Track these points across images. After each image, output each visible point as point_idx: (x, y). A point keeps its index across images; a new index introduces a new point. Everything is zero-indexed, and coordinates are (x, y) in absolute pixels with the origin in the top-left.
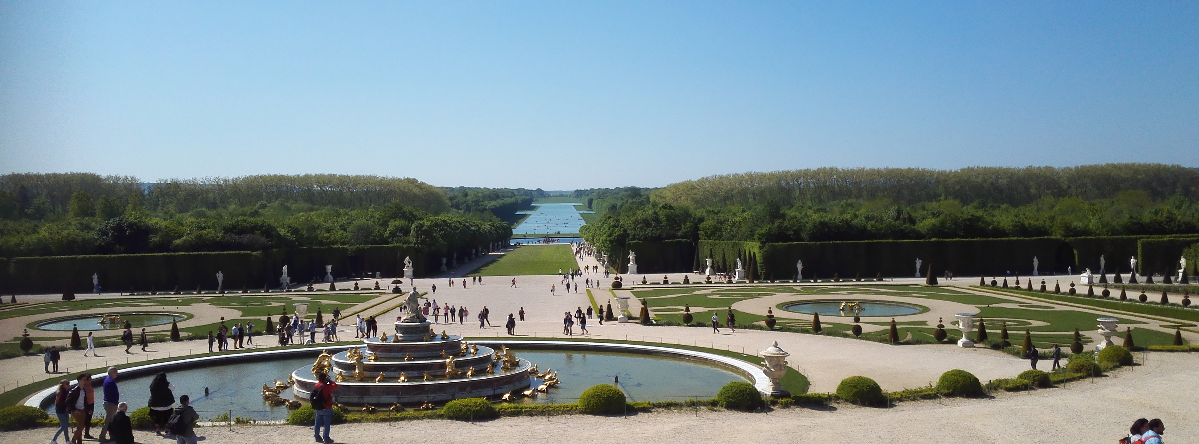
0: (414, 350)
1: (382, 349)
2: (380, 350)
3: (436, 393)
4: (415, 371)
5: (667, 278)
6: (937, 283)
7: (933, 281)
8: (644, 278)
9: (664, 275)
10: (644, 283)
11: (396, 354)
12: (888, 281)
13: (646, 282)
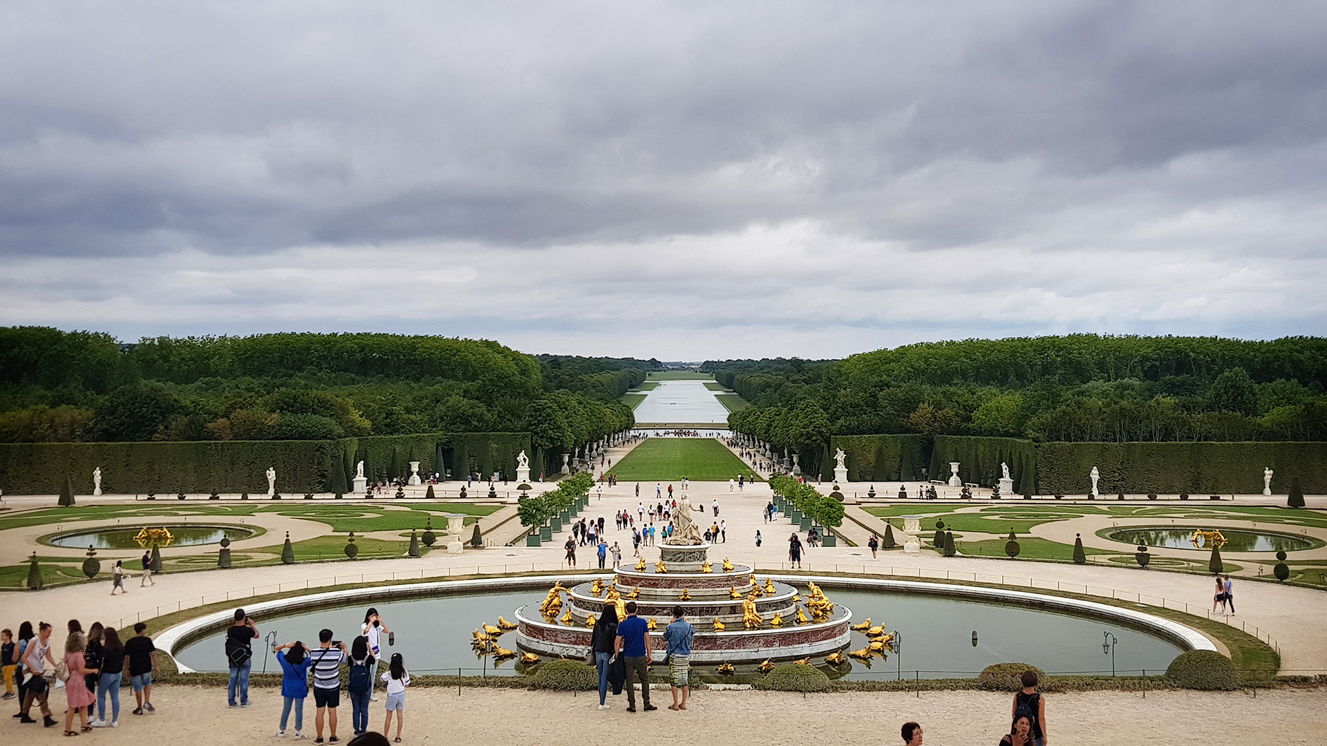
0: (690, 584)
1: (643, 581)
2: (640, 584)
3: (733, 649)
4: (696, 615)
5: (904, 489)
6: (1304, 505)
7: (1296, 502)
8: (872, 488)
9: (899, 485)
10: (872, 495)
11: (665, 590)
12: (1226, 499)
13: (875, 494)
